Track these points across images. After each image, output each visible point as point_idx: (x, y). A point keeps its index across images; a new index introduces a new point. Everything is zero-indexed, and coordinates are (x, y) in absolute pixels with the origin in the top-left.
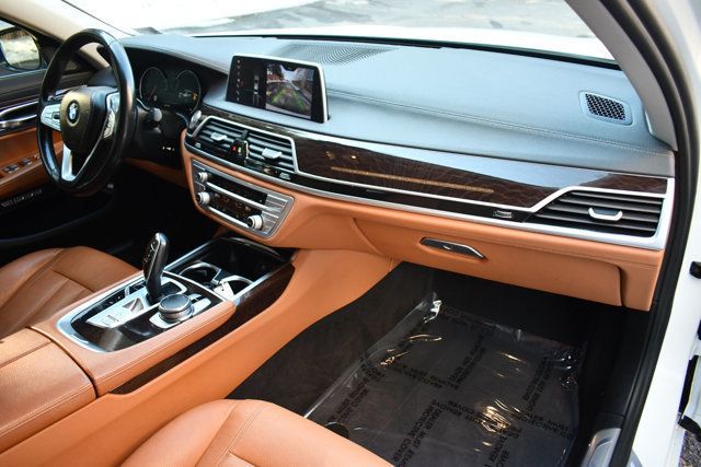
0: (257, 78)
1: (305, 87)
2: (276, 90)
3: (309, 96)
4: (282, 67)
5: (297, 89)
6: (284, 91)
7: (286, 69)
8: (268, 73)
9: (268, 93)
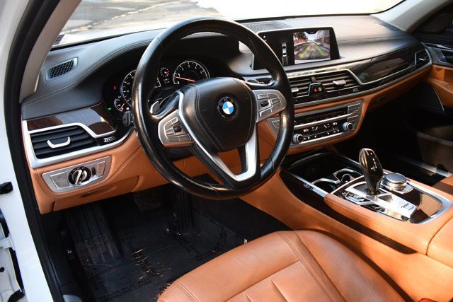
0: (284, 45)
1: (325, 42)
2: (301, 49)
3: (328, 46)
4: (305, 33)
5: (319, 44)
6: (308, 49)
7: (309, 33)
8: (294, 39)
9: (295, 53)
